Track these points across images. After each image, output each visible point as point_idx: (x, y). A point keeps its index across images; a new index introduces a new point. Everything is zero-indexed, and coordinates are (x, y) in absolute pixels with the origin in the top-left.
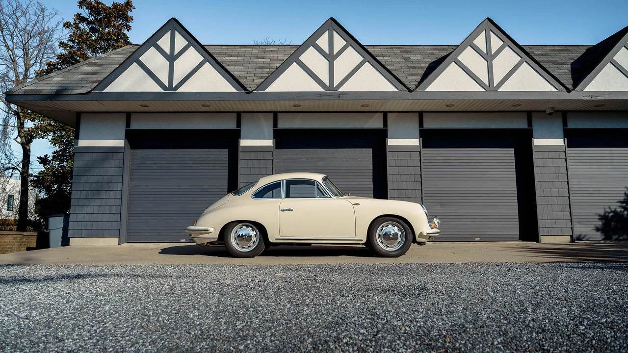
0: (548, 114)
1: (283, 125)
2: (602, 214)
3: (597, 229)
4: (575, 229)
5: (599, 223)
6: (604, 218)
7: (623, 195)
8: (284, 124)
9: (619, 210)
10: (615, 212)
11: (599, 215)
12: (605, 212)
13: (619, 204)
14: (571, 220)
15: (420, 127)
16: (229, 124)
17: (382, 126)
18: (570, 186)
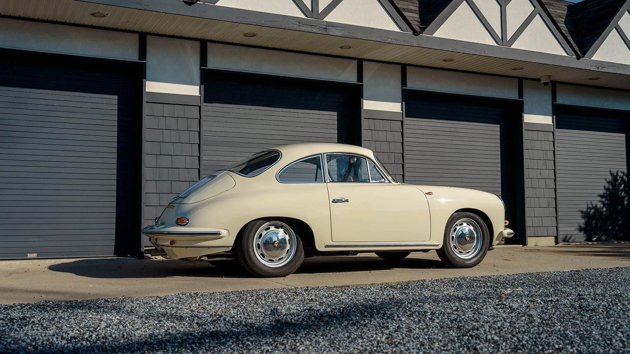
0: (543, 83)
1: (216, 63)
2: (585, 210)
3: (581, 229)
4: (560, 229)
5: (582, 221)
6: (586, 215)
7: (603, 188)
8: (218, 62)
9: (600, 205)
10: (595, 208)
11: (582, 212)
12: (588, 208)
13: (599, 199)
14: (556, 218)
15: (402, 87)
16: (127, 52)
17: (356, 80)
18: (557, 175)
